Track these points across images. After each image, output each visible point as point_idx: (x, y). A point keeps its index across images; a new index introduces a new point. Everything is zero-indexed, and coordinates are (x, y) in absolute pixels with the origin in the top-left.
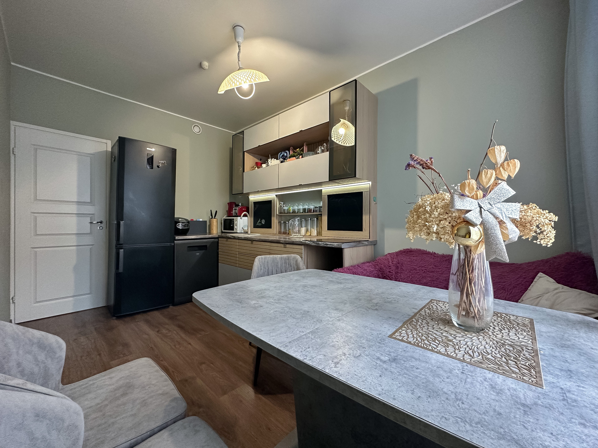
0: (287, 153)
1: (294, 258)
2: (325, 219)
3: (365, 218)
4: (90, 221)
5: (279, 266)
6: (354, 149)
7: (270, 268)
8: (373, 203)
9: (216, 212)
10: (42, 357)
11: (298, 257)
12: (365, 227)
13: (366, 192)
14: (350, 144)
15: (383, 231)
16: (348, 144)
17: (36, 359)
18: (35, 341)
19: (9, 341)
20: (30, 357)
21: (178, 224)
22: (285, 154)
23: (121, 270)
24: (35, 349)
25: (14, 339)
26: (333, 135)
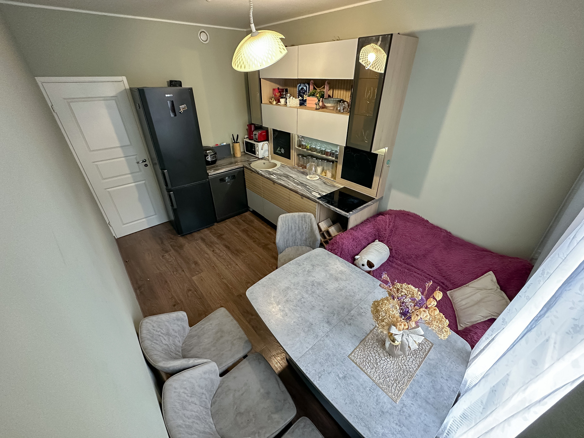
0: (306, 87)
1: (309, 216)
2: (340, 167)
3: (376, 179)
4: (136, 162)
5: (297, 222)
6: (382, 77)
7: (290, 225)
8: (385, 165)
9: (238, 135)
10: (179, 323)
11: (312, 216)
12: (374, 186)
13: (380, 155)
14: (380, 69)
15: (389, 190)
16: (377, 69)
17: (178, 325)
18: (175, 319)
19: (166, 323)
20: (176, 325)
21: (207, 157)
22: (305, 88)
23: (175, 207)
24: (176, 322)
25: (168, 322)
26: (361, 56)
